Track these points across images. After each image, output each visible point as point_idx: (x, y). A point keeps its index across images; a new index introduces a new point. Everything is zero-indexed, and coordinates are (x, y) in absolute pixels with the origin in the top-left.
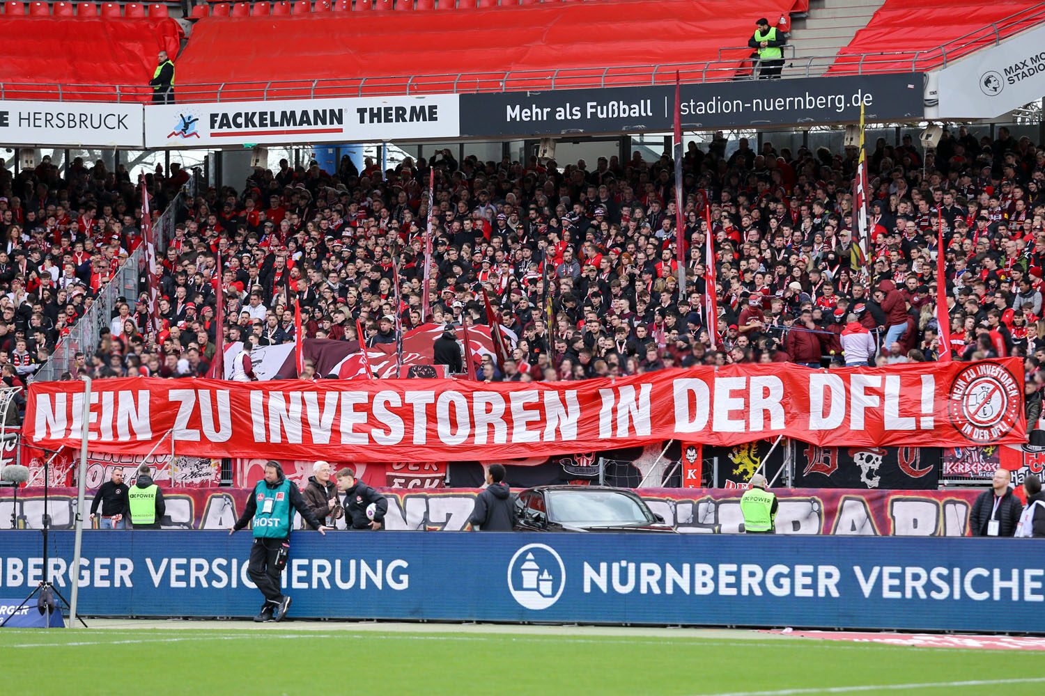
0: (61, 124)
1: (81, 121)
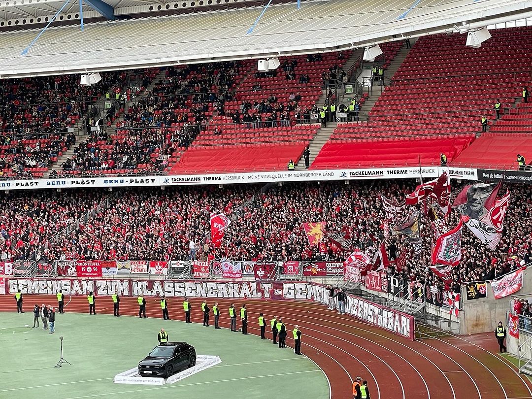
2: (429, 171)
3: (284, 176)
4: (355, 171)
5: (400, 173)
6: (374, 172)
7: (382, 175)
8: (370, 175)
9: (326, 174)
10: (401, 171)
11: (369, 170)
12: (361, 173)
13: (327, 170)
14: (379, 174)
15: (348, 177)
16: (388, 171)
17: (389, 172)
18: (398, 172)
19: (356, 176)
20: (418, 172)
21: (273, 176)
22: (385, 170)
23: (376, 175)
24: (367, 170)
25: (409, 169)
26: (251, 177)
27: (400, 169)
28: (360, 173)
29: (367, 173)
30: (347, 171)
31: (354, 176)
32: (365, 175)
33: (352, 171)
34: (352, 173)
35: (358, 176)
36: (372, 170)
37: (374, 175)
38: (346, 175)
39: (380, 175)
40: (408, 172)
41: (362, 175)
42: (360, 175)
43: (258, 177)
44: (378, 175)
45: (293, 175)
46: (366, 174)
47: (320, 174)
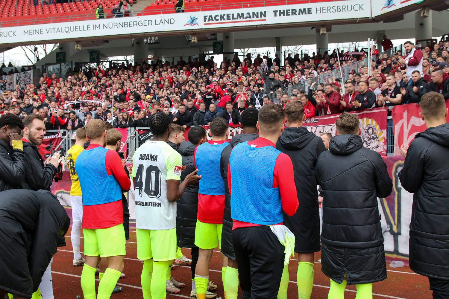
0: (334, 11)
1: (343, 9)
2: (353, 8)
3: (86, 28)
4: (213, 13)
5: (297, 13)
6: (248, 13)
7: (263, 18)
8: (242, 19)
9: (161, 22)
10: (300, 10)
11: (240, 11)
12: (225, 17)
13: (162, 15)
14: (257, 17)
15: (201, 25)
16: (275, 12)
17: (278, 13)
18: (294, 12)
19: (215, 21)
20: (332, 10)
21: (67, 30)
22: (269, 10)
23: (252, 19)
24: (235, 12)
25: (313, 6)
26: (29, 32)
27: (297, 7)
28: (222, 17)
29: (235, 16)
30: (200, 15)
31: (211, 22)
32: (231, 20)
33: (208, 13)
34: (208, 18)
35: (219, 21)
36: (244, 11)
37: (248, 19)
38: (197, 21)
39: (259, 18)
40: (313, 11)
41: (226, 21)
42: (223, 21)
43: (40, 32)
44: (255, 18)
45: (102, 26)
46: (233, 18)
47: (150, 22)
